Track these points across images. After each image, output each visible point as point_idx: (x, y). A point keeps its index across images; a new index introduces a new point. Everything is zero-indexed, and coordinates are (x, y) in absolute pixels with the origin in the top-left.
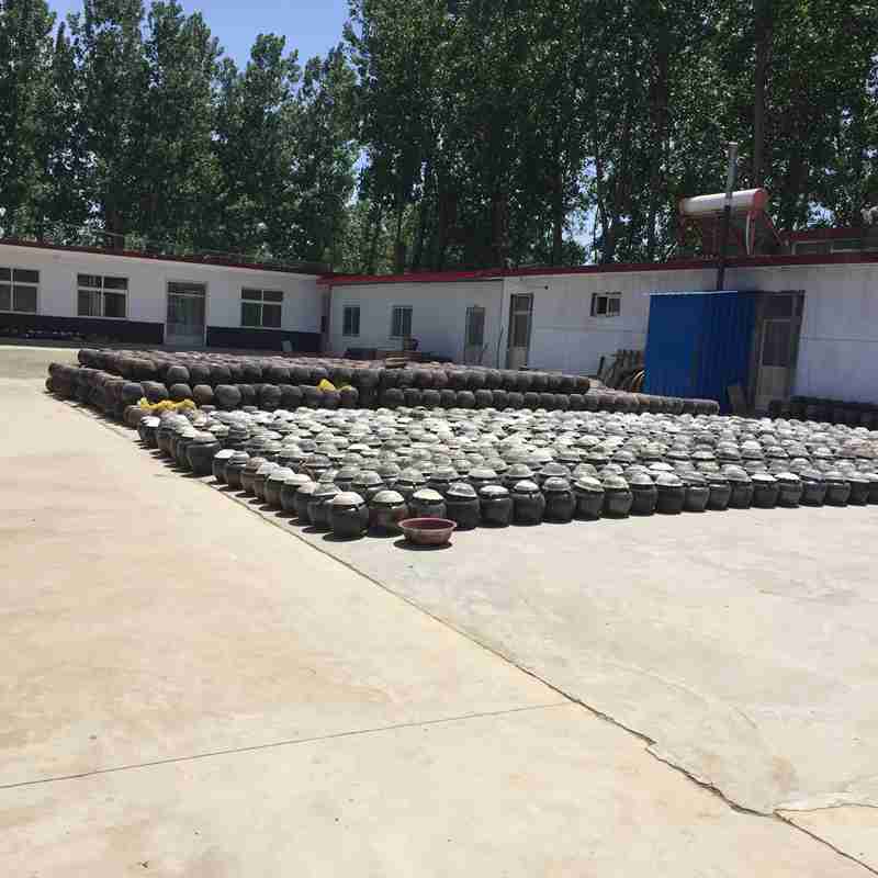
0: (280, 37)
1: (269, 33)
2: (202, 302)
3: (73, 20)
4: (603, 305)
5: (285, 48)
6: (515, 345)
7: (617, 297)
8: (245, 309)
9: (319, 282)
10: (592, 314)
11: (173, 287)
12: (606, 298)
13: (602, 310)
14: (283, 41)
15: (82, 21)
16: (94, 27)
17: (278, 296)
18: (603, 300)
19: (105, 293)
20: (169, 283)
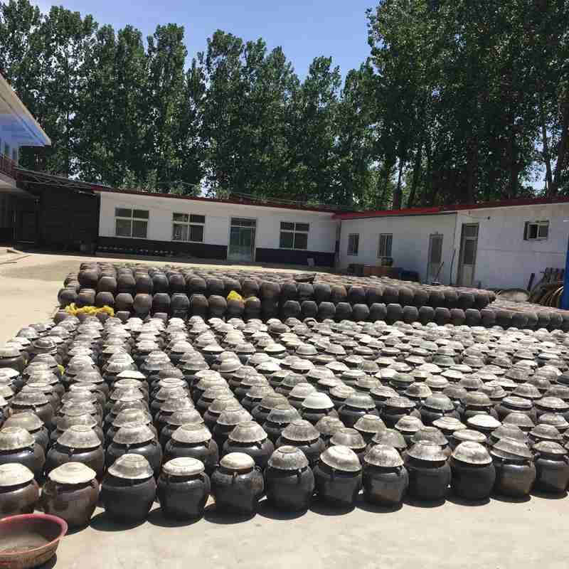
0: (329, 57)
1: (321, 56)
2: (253, 231)
3: (201, 56)
4: (533, 232)
5: (332, 64)
6: (465, 263)
7: (545, 224)
8: (283, 236)
9: (333, 217)
10: (525, 239)
11: (235, 221)
12: (537, 226)
13: (533, 235)
14: (330, 60)
17: (305, 227)
18: (534, 227)
19: (191, 226)
20: (232, 219)
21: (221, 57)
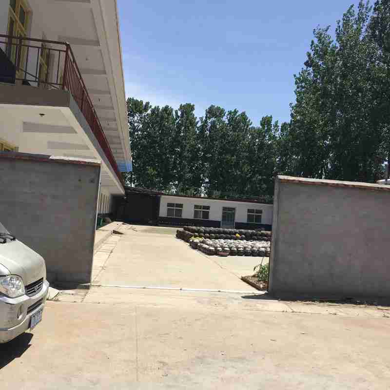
0: (270, 116)
2: (234, 214)
3: (201, 118)
5: (273, 120)
8: (249, 216)
11: (224, 209)
15: (204, 119)
16: (208, 120)
17: (260, 212)
19: (203, 211)
20: (223, 208)
21: (213, 119)
